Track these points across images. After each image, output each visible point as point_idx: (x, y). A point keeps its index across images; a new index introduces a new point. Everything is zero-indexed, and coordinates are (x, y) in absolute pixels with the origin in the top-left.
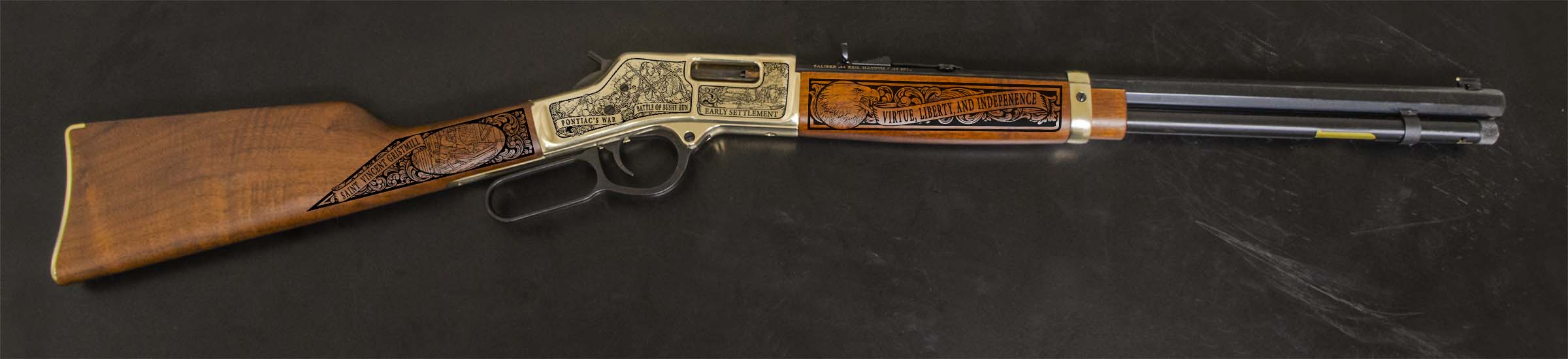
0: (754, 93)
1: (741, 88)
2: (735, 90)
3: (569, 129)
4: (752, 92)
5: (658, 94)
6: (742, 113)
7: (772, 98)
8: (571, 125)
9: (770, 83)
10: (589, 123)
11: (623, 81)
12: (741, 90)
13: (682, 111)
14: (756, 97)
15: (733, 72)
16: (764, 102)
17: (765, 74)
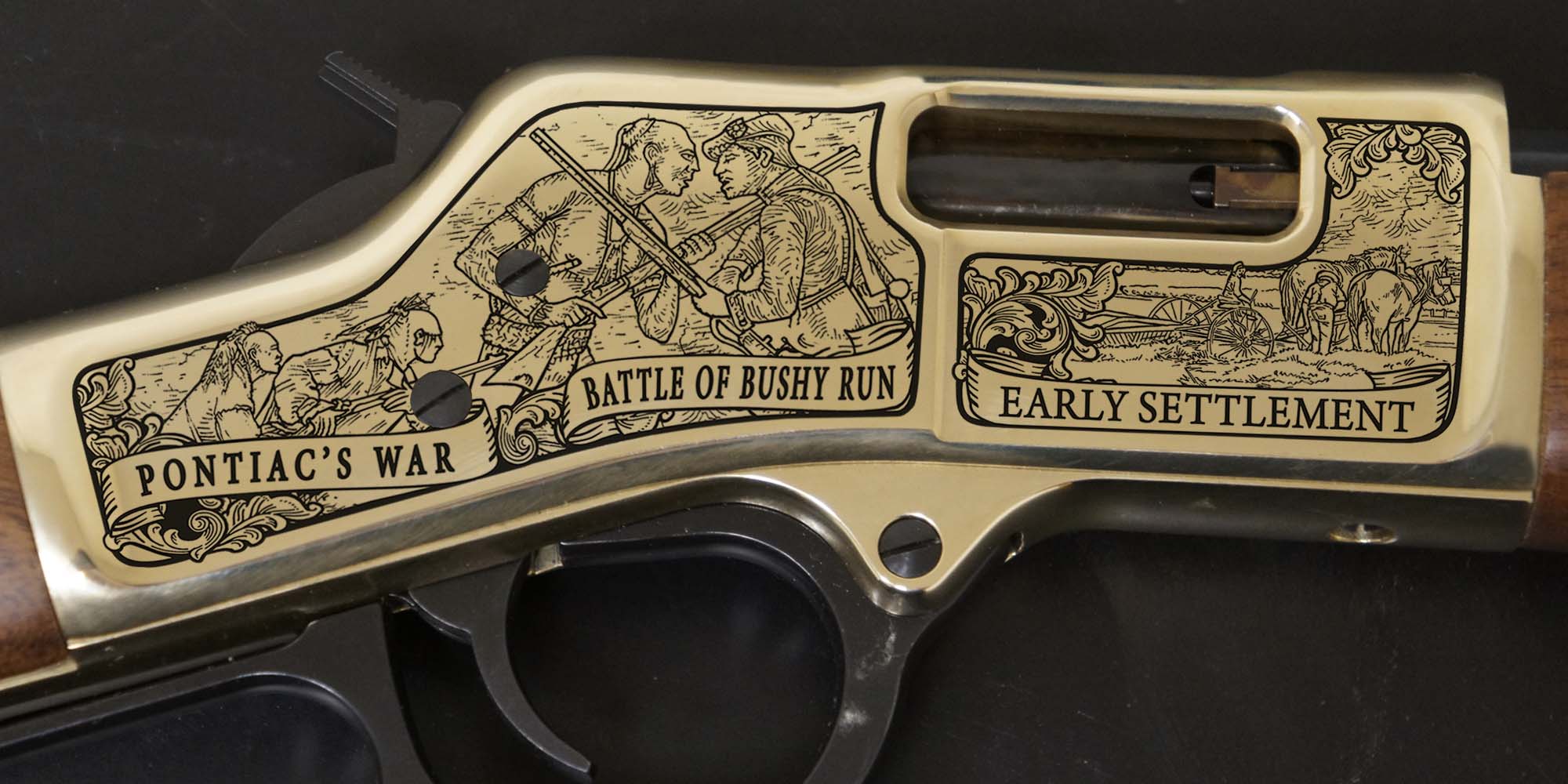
0: (1275, 299)
1: (1203, 267)
2: (1163, 281)
3: (177, 515)
4: (1265, 289)
5: (714, 303)
6: (1213, 413)
7: (1380, 323)
8: (189, 491)
9: (1366, 238)
10: (294, 483)
11: (507, 234)
12: (1202, 278)
13: (857, 404)
14: (1287, 317)
15: (1147, 174)
16: (1334, 344)
17: (1331, 184)
